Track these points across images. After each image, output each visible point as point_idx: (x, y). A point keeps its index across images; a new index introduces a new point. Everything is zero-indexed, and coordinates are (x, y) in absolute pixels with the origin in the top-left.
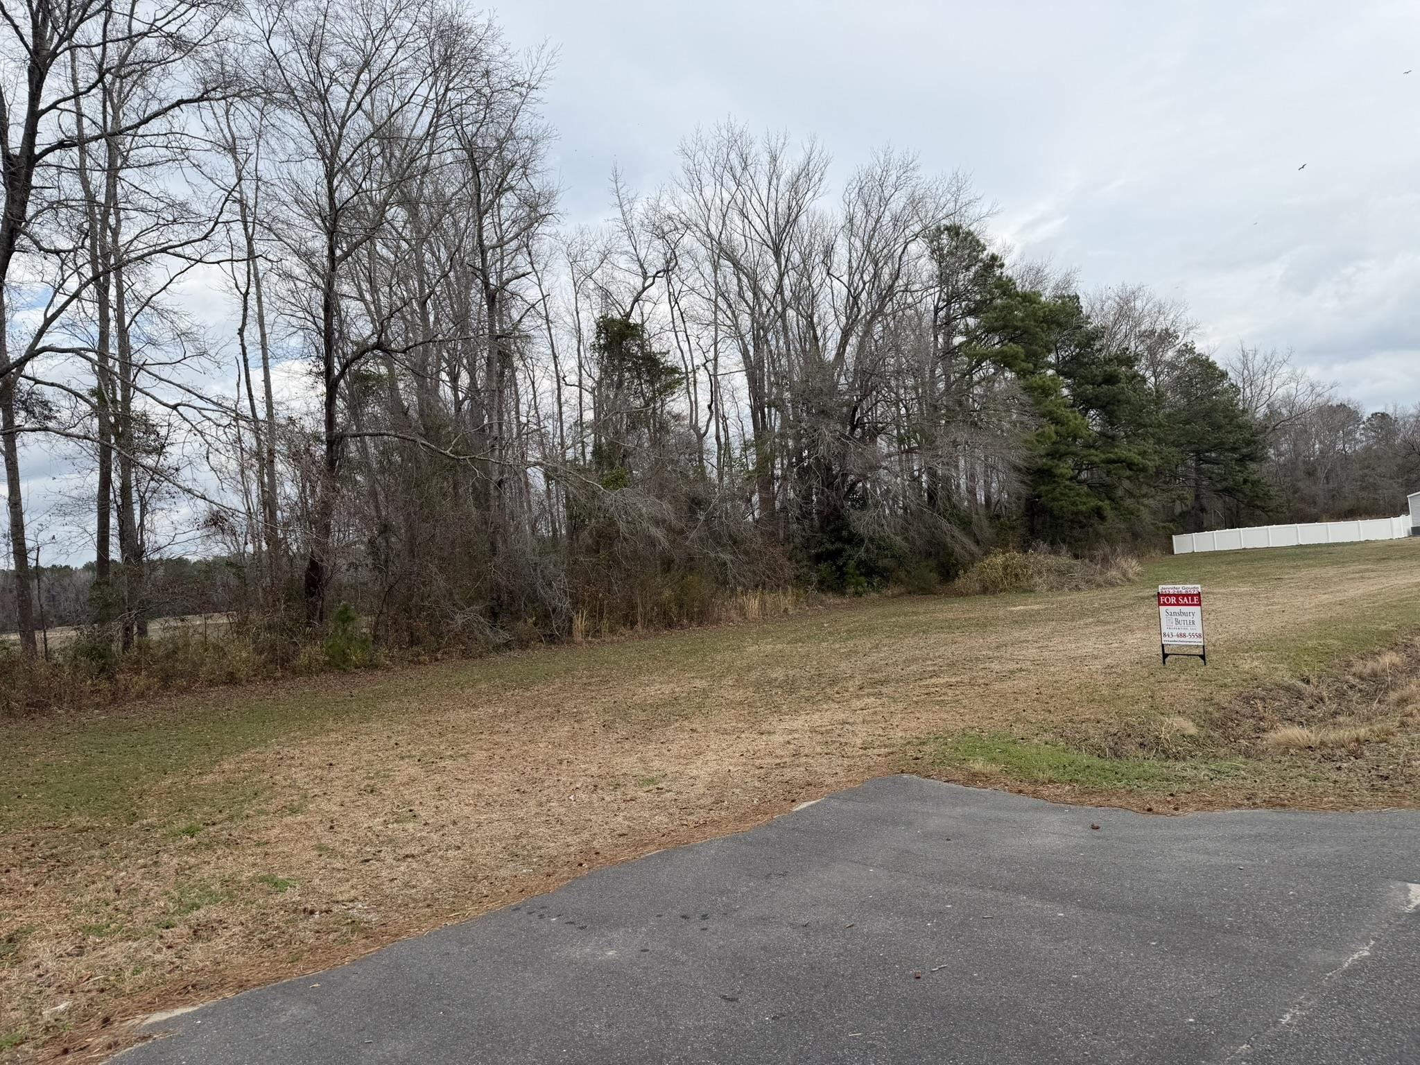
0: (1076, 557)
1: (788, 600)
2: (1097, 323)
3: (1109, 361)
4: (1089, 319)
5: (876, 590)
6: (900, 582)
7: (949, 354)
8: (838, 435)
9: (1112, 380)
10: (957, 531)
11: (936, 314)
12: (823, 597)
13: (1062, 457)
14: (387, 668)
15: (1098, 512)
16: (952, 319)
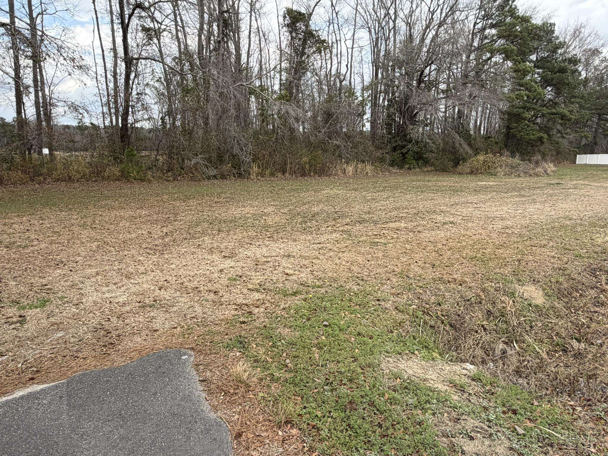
0: (522, 160)
1: (369, 168)
2: (561, 39)
3: (564, 61)
4: (557, 38)
5: (420, 167)
6: (433, 165)
7: (479, 48)
8: (409, 85)
9: (563, 71)
10: (462, 142)
11: (474, 26)
12: (391, 168)
13: (528, 110)
14: (150, 181)
15: (541, 139)
16: (484, 29)
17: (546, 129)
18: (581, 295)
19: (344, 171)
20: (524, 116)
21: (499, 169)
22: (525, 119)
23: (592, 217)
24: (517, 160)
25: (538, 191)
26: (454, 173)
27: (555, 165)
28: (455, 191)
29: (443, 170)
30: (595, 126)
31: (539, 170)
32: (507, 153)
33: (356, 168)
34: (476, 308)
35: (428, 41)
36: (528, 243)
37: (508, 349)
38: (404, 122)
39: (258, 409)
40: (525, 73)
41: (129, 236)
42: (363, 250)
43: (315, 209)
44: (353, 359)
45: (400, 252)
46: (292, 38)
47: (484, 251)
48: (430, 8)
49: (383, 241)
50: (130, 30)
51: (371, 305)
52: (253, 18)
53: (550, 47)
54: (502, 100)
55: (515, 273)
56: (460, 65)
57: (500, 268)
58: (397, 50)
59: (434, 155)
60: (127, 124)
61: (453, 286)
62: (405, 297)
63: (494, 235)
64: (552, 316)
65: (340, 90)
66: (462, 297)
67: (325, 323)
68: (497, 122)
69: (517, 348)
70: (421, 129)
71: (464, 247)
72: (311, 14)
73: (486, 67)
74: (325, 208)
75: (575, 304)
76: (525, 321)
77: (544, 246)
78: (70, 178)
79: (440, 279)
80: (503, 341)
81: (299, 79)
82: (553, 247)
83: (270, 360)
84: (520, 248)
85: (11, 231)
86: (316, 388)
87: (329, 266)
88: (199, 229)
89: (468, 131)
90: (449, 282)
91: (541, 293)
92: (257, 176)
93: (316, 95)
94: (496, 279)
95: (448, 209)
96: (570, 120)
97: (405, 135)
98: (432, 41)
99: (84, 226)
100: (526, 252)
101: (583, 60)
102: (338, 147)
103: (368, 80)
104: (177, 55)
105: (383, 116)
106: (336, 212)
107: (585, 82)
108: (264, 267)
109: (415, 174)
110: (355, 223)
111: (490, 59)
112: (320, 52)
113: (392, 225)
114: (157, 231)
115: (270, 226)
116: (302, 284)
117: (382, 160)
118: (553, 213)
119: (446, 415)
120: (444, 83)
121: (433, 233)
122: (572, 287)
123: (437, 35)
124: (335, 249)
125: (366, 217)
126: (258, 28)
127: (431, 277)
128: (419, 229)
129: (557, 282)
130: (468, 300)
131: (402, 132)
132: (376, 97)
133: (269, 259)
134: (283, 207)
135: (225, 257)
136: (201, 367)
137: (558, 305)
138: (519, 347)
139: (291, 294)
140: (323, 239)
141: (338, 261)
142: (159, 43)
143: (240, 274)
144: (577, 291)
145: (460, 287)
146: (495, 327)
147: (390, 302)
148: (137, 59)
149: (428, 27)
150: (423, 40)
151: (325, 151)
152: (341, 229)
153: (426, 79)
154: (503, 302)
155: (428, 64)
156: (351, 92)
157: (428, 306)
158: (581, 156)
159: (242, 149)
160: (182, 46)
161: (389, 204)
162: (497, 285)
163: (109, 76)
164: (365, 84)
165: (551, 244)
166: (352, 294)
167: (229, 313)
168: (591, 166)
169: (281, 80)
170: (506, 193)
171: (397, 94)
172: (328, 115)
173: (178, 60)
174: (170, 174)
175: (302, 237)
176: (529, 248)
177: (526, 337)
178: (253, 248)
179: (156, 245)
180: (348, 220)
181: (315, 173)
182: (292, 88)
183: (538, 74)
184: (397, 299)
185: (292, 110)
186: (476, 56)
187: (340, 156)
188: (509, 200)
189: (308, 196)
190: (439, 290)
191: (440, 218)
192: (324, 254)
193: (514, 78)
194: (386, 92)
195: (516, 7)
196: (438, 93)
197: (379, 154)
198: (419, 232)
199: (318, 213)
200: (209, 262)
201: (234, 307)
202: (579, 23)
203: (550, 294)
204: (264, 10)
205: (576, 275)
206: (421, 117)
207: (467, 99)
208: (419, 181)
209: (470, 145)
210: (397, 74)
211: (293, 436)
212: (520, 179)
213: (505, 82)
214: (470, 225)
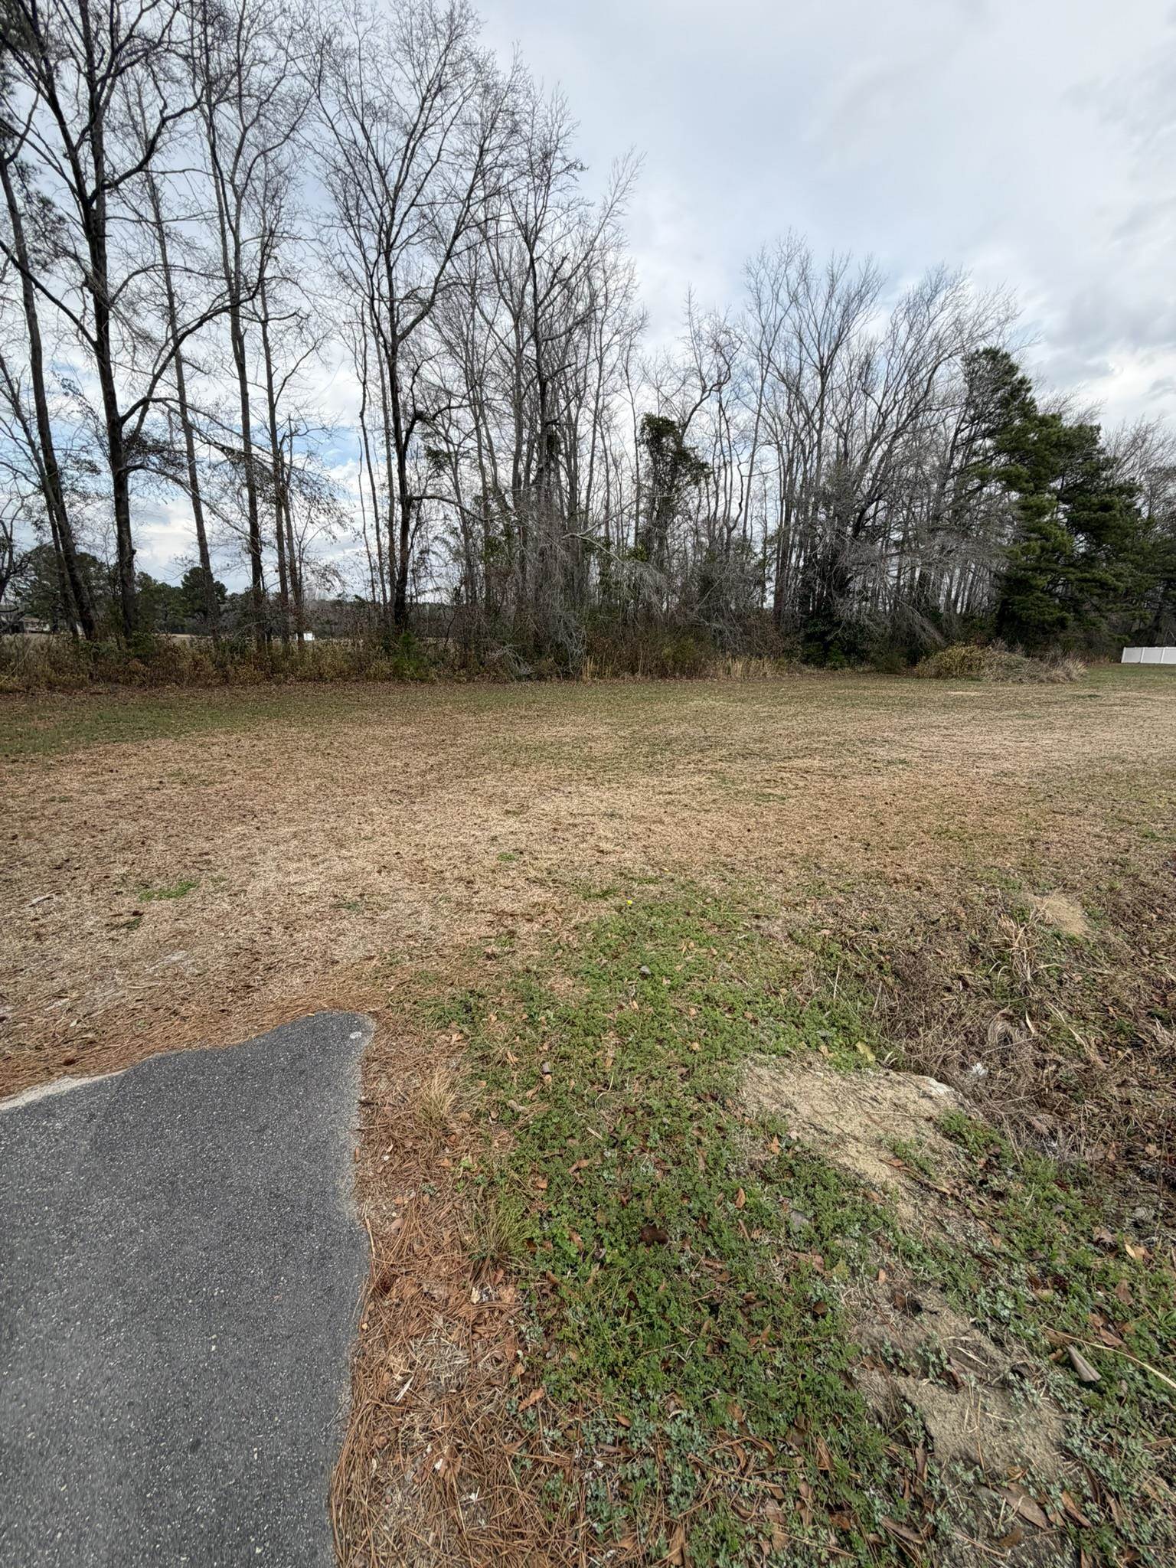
0: (1028, 656)
1: (768, 668)
2: (1109, 454)
3: (1109, 491)
4: (1102, 451)
5: (852, 667)
6: (873, 661)
7: (961, 472)
8: (839, 533)
9: (1106, 507)
10: (926, 625)
11: (956, 434)
12: (804, 667)
13: (1043, 571)
14: (433, 682)
15: (1062, 623)
16: (971, 440)
17: (1073, 604)
18: (1160, 917)
19: (728, 671)
20: (1034, 582)
21: (987, 670)
22: (1036, 587)
23: (1164, 758)
24: (1018, 657)
25: (1057, 709)
26: (907, 676)
27: (1086, 666)
28: (909, 706)
29: (890, 670)
30: (1160, 600)
31: (1059, 672)
32: (1001, 643)
33: (747, 665)
34: (949, 939)
35: (874, 462)
36: (1046, 806)
37: (1014, 1033)
38: (830, 594)
39: (448, 1207)
40: (1041, 512)
41: (374, 770)
42: (741, 808)
43: (674, 732)
44: (684, 1070)
45: (807, 814)
46: (655, 462)
47: (963, 818)
48: (880, 408)
49: (779, 793)
50: (408, 453)
51: (741, 929)
52: (598, 435)
53: (1087, 467)
54: (997, 556)
55: (1025, 868)
56: (926, 501)
57: (995, 856)
58: (823, 479)
59: (876, 646)
60: (403, 598)
61: (903, 890)
62: (810, 911)
63: (981, 789)
64: (1102, 961)
65: (728, 544)
66: (920, 915)
67: (645, 969)
68: (985, 593)
69: (1033, 1031)
70: (856, 606)
71: (925, 810)
72: (685, 425)
73: (973, 502)
74: (691, 731)
75: (1151, 936)
76: (1048, 970)
77: (1079, 813)
78: (321, 675)
79: (880, 875)
80: (1003, 1015)
81: (666, 526)
82: (1095, 815)
83: (512, 1059)
84: (1032, 815)
85: (206, 755)
86: (587, 1157)
87: (678, 836)
88: (484, 760)
89: (937, 608)
90: (896, 882)
91: (1079, 912)
92: (593, 676)
93: (690, 552)
94: (988, 880)
95: (897, 738)
96: (1115, 589)
97: (832, 615)
98: (881, 461)
99: (312, 751)
100: (1044, 824)
101: (1146, 488)
102: (721, 632)
103: (773, 526)
104: (480, 493)
105: (795, 583)
106: (706, 738)
107: (1147, 524)
108: (567, 835)
109: (843, 677)
110: (736, 758)
111: (980, 488)
112: (697, 483)
113: (797, 763)
114: (419, 761)
115: (594, 760)
116: (622, 874)
117: (789, 653)
118: (1087, 749)
119: (883, 1276)
120: (898, 529)
121: (869, 780)
122: (1141, 902)
123: (890, 451)
124: (694, 804)
125: (756, 747)
126: (605, 451)
127: (862, 869)
128: (845, 771)
129: (1111, 889)
130: (933, 923)
131: (825, 612)
132: (785, 554)
133: (578, 821)
134: (623, 726)
135: (508, 812)
136: (375, 1066)
137: (1116, 938)
138: (1037, 1027)
139: (598, 896)
140: (677, 784)
141: (694, 829)
142: (455, 473)
143: (523, 846)
144: (1152, 909)
145: (917, 893)
146: (987, 982)
147: (780, 922)
148: (420, 499)
149: (875, 438)
150: (866, 460)
151: (699, 639)
152: (710, 767)
153: (869, 523)
154: (1002, 930)
155: (871, 499)
156: (745, 545)
157: (851, 932)
158: (1131, 650)
159: (571, 636)
160: (489, 479)
161: (797, 725)
162: (991, 893)
163: (382, 525)
164: (769, 533)
165: (1092, 809)
166: (709, 900)
167: (476, 929)
168: (1148, 666)
169: (636, 528)
170: (998, 710)
171: (820, 549)
172: (707, 583)
173: (481, 500)
174: (463, 672)
175: (643, 781)
176: (1048, 817)
177: (1051, 1006)
178: (559, 799)
179: (410, 787)
180: (724, 752)
181: (683, 673)
182: (650, 540)
183: (1065, 511)
184: (794, 915)
185: (651, 576)
186: (956, 484)
187: (722, 646)
188: (1004, 724)
189: (665, 709)
190: (877, 898)
191: (881, 753)
192: (673, 815)
193: (1020, 519)
194: (802, 545)
195: (1032, 402)
196: (887, 547)
197: (786, 644)
198: (844, 777)
199: (676, 739)
200: (479, 821)
201: (490, 917)
202: (1144, 424)
203: (1098, 914)
204: (615, 422)
205: (1150, 877)
206: (856, 585)
207: (936, 556)
208: (848, 687)
209: (939, 628)
210: (822, 517)
211: (501, 1312)
212: (1023, 687)
213: (1002, 526)
214: (935, 767)
